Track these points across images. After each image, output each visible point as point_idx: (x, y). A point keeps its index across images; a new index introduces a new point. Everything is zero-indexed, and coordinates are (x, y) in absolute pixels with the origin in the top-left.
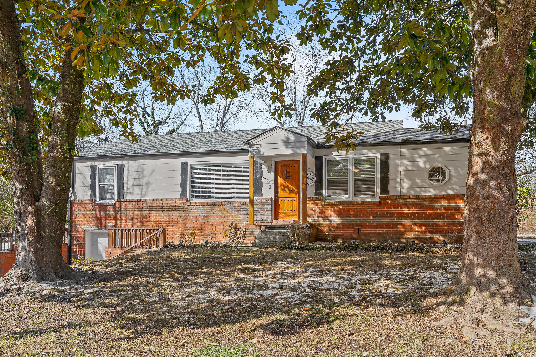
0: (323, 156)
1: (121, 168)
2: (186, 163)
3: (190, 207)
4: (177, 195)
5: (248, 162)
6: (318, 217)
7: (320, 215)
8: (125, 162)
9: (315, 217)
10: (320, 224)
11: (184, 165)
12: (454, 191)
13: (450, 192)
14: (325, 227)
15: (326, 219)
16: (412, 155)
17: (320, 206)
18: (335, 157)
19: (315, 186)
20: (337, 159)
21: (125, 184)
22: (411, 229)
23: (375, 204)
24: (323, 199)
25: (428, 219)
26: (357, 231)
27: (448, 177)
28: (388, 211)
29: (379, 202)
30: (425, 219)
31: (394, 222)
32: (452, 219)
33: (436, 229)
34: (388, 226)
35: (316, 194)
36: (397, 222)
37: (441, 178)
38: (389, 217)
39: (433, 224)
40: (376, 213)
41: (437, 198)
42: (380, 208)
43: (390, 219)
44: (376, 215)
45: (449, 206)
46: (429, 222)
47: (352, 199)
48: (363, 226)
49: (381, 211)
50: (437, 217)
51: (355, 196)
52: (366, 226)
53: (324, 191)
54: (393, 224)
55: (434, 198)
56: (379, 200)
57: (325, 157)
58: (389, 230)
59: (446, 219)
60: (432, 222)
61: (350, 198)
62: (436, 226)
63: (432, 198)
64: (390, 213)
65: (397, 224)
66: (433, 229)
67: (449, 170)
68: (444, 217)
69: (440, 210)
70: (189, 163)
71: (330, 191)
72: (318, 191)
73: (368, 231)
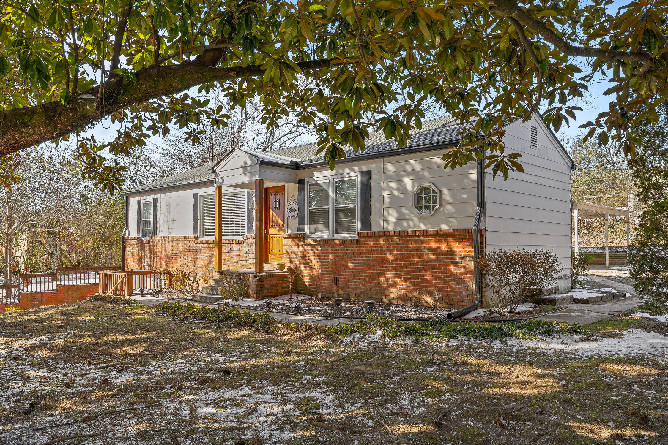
0: (304, 180)
1: (156, 201)
2: (197, 194)
3: (198, 245)
4: (190, 233)
5: (214, 193)
6: (300, 263)
7: (301, 260)
8: (159, 196)
9: (297, 263)
10: (301, 271)
11: (196, 196)
12: (448, 226)
13: (444, 227)
14: (306, 276)
15: (307, 265)
16: (398, 172)
17: (301, 249)
18: (316, 179)
19: (297, 220)
20: (319, 182)
21: (158, 220)
22: (394, 284)
23: (353, 244)
24: (304, 237)
25: (412, 268)
26: (335, 281)
27: (438, 202)
28: (367, 254)
29: (357, 241)
30: (409, 268)
31: (374, 270)
32: (441, 269)
33: (422, 282)
34: (367, 276)
35: (299, 230)
36: (377, 270)
37: (432, 204)
38: (369, 263)
39: (418, 275)
40: (355, 257)
41: (423, 236)
42: (359, 250)
43: (370, 266)
44: (355, 260)
45: (438, 247)
46: (413, 271)
47: (333, 237)
48: (341, 275)
49: (360, 254)
50: (423, 265)
51: (336, 232)
52: (345, 275)
53: (306, 226)
54: (372, 273)
55: (420, 236)
56: (357, 238)
57: (307, 180)
58: (369, 283)
59: (435, 269)
60: (417, 272)
61: (331, 236)
62: (421, 279)
63: (417, 236)
64: (369, 257)
65: (376, 273)
66: (417, 282)
67: (440, 191)
68: (431, 265)
69: (427, 254)
70: (199, 195)
71: (312, 226)
72: (301, 226)
73: (346, 281)
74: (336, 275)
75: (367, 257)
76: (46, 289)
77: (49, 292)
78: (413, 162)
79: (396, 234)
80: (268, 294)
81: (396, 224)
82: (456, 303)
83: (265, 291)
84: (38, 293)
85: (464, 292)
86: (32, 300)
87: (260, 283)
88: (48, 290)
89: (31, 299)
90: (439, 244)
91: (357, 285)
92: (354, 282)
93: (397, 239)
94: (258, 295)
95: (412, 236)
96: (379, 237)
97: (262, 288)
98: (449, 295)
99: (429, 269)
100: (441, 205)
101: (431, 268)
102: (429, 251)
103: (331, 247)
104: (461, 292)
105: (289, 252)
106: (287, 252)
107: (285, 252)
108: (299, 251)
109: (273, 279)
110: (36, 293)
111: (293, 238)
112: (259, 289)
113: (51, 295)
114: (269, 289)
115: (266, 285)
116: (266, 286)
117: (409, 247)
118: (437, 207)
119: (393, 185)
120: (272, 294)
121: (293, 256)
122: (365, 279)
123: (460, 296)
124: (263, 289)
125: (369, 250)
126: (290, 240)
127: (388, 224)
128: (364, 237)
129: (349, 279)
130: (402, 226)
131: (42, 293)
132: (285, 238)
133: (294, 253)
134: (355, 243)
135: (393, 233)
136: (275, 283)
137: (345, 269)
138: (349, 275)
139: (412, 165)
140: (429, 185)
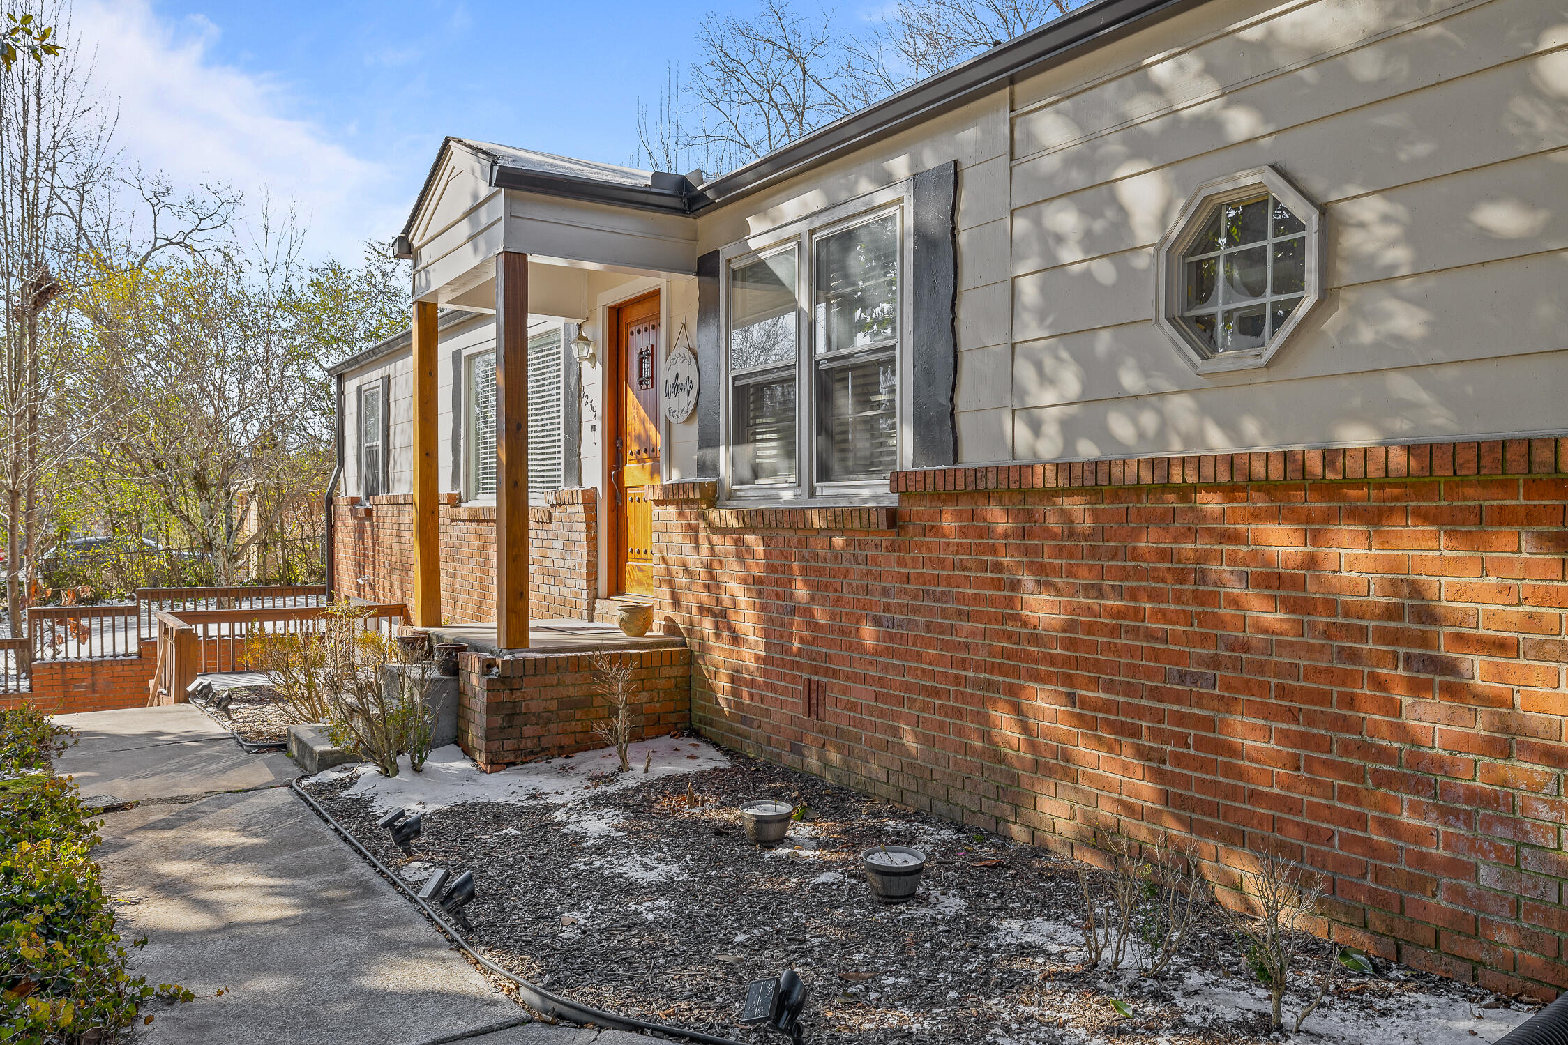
0: (717, 253)
1: (387, 386)
2: (459, 352)
3: (456, 526)
7: (705, 598)
8: (392, 368)
9: (694, 608)
10: (704, 644)
11: (456, 358)
12: (1379, 423)
13: (1351, 435)
14: (719, 666)
15: (722, 619)
16: (1086, 143)
17: (705, 549)
18: (753, 245)
19: (695, 426)
20: (762, 255)
21: (391, 445)
23: (878, 531)
24: (713, 496)
25: (1149, 673)
26: (814, 698)
27: (1311, 279)
28: (937, 580)
29: (893, 518)
30: (1134, 670)
31: (963, 664)
32: (1325, 698)
33: (1203, 765)
34: (936, 692)
35: (702, 468)
36: (979, 667)
37: (1269, 298)
38: (942, 629)
39: (1181, 719)
40: (885, 592)
41: (1214, 487)
42: (901, 562)
43: (947, 645)
44: (887, 608)
45: (1311, 562)
46: (1157, 694)
47: (812, 494)
48: (835, 673)
49: (907, 578)
50: (1214, 662)
51: (824, 473)
52: (848, 677)
53: (722, 449)
54: (957, 680)
55: (1195, 489)
56: (893, 501)
57: (726, 252)
58: (941, 726)
59: (1282, 692)
60: (1178, 698)
61: (803, 492)
62: (1201, 743)
63: (1176, 489)
64: (942, 597)
65: (975, 683)
66: (1179, 760)
67: (1324, 210)
68: (1261, 668)
69: (1234, 602)
70: (464, 353)
71: (739, 448)
72: (709, 453)
73: (851, 706)
74: (814, 670)
75: (933, 595)
76: (108, 651)
77: (115, 662)
78: (1162, 71)
79: (1063, 483)
80: (545, 742)
81: (1069, 429)
82: (1426, 935)
83: (528, 731)
84: (82, 664)
85: (1488, 876)
86: (66, 684)
87: (506, 696)
88: (115, 656)
89: (64, 681)
90: (1315, 537)
91: (895, 731)
92: (882, 713)
93: (1077, 507)
94: (495, 746)
95: (1150, 489)
96: (987, 494)
97: (511, 716)
98: (1379, 874)
99: (1247, 686)
100: (1327, 294)
101: (1263, 688)
102: (1249, 580)
103: (799, 544)
104: (1470, 871)
105: (669, 557)
106: (663, 558)
107: (656, 557)
108: (698, 559)
109: (569, 678)
110: (79, 664)
111: (676, 503)
112: (499, 720)
113: (119, 668)
114: (549, 720)
115: (535, 700)
116: (535, 706)
117: (1135, 555)
118: (1301, 311)
119: (1065, 219)
120: (567, 741)
121: (681, 579)
122: (925, 707)
123: (1457, 893)
124: (517, 721)
125: (942, 563)
126: (670, 510)
127: (1036, 427)
128: (923, 496)
129: (862, 694)
130: (1103, 435)
131: (93, 664)
132: (657, 503)
133: (684, 565)
134: (883, 526)
135: (1050, 472)
136: (580, 692)
137: (850, 647)
138: (864, 680)
139: (1158, 90)
140: (1248, 179)
